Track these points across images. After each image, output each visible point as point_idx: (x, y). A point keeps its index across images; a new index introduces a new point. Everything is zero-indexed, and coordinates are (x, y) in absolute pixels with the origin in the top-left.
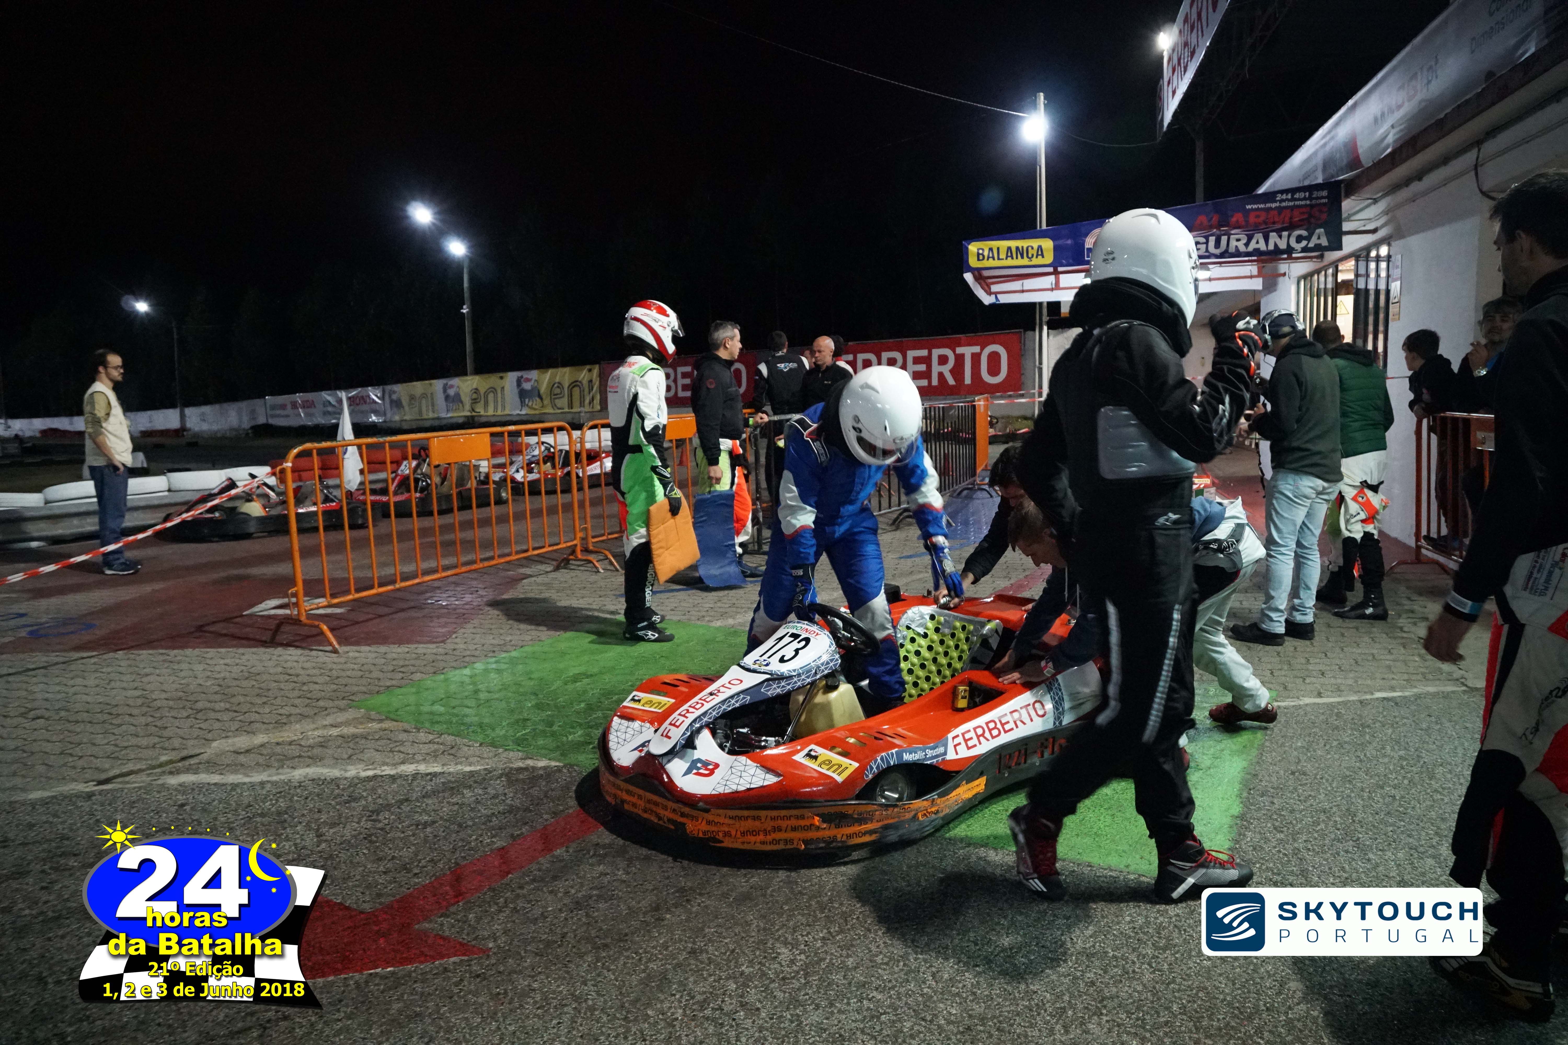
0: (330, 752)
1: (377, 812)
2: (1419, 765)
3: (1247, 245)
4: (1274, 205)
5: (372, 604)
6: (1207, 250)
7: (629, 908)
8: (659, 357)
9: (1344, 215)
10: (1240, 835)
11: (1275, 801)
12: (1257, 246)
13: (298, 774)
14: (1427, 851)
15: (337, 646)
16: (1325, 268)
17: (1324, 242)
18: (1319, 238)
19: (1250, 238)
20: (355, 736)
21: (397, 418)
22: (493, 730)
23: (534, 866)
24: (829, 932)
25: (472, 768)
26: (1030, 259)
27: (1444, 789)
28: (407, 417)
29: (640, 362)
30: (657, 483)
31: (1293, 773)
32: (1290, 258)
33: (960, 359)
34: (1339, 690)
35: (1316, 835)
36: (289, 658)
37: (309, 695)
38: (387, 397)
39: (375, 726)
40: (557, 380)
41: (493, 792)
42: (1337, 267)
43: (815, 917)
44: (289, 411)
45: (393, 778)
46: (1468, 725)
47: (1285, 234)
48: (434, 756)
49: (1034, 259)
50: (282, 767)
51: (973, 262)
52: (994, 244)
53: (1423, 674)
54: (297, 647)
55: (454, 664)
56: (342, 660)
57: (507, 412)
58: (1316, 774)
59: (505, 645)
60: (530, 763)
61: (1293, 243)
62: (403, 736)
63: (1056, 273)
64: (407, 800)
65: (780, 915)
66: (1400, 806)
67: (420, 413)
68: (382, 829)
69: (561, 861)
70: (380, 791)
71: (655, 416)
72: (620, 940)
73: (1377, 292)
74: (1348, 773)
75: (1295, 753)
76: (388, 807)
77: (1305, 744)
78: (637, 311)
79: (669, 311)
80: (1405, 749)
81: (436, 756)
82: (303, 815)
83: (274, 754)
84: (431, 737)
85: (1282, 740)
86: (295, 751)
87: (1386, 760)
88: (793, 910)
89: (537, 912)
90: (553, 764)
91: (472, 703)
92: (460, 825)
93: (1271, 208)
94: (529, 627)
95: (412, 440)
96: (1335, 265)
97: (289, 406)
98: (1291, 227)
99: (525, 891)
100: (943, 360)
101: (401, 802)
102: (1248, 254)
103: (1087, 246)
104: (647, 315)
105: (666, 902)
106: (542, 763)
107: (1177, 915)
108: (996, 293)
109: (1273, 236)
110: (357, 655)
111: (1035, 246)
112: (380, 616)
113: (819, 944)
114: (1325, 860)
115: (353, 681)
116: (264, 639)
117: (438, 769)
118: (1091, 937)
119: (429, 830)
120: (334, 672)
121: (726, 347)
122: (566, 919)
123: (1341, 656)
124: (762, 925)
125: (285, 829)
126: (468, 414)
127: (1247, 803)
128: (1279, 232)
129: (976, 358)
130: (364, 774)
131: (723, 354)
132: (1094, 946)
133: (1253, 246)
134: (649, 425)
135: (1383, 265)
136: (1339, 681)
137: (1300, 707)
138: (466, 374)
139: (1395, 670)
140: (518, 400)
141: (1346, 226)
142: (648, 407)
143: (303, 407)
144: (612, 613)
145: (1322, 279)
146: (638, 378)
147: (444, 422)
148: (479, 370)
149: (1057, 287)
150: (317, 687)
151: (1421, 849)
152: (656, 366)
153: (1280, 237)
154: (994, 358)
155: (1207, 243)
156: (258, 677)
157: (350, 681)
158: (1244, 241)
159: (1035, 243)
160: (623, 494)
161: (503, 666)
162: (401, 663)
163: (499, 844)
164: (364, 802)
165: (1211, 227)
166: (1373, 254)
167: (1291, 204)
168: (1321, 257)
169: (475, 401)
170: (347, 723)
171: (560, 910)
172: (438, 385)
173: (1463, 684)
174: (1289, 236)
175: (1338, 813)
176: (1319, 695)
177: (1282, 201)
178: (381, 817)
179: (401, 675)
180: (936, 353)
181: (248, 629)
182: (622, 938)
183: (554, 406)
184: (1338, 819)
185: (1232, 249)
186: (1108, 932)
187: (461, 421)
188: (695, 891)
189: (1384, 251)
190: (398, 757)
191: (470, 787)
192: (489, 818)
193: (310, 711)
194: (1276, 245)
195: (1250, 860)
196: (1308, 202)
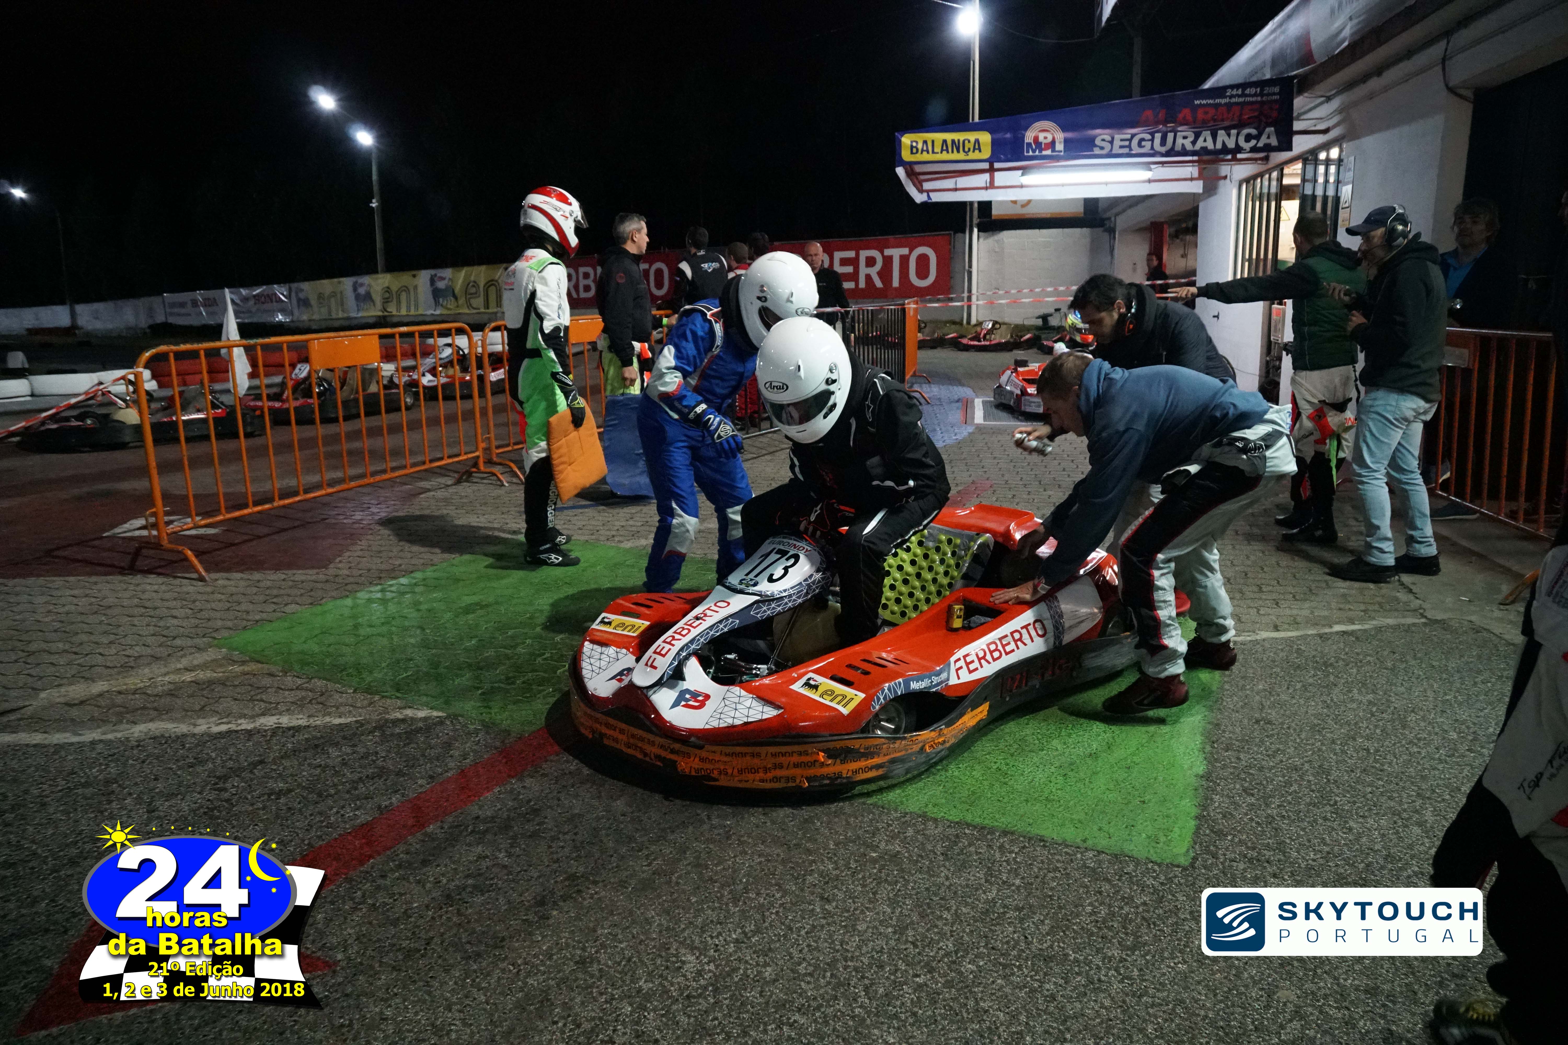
0: (179, 702)
1: (225, 778)
2: (1389, 711)
3: (1194, 143)
4: (1223, 101)
5: (250, 523)
6: (1152, 148)
7: (509, 902)
8: (560, 250)
9: (1295, 114)
10: (1206, 799)
11: (1242, 756)
12: (1204, 145)
13: (139, 730)
14: (1410, 818)
15: (203, 573)
16: (1270, 171)
17: (1274, 142)
18: (1268, 137)
19: (1197, 136)
20: (211, 683)
21: (305, 317)
22: (371, 672)
23: (401, 848)
24: (744, 933)
25: (342, 721)
26: (967, 153)
27: (1419, 739)
28: (316, 317)
29: (540, 255)
30: (558, 391)
31: (1257, 722)
32: (1234, 159)
33: (888, 260)
34: (1295, 623)
35: (1289, 798)
36: (148, 587)
37: (165, 633)
38: (293, 294)
39: (237, 668)
40: (472, 278)
41: (363, 750)
42: (1282, 170)
43: (728, 911)
44: (189, 309)
45: (249, 733)
46: (1434, 663)
47: (1234, 132)
48: (300, 705)
49: (971, 153)
50: (121, 722)
51: (906, 155)
52: (929, 136)
53: (1380, 604)
54: (159, 574)
55: (334, 594)
56: (209, 589)
57: (420, 312)
58: (1283, 723)
59: (393, 570)
60: (409, 712)
61: (1242, 143)
62: (267, 681)
63: (992, 170)
64: (261, 762)
65: (686, 910)
66: (1376, 761)
67: (330, 313)
68: (227, 801)
69: (433, 840)
70: (232, 751)
71: (555, 316)
72: (496, 947)
73: (1325, 198)
74: (1316, 721)
75: (1257, 698)
76: (236, 772)
77: (1267, 686)
78: (535, 199)
79: (571, 199)
80: (1374, 692)
81: (302, 706)
82: (136, 784)
83: (114, 706)
84: (299, 681)
85: (1242, 682)
86: (138, 700)
87: (1354, 705)
88: (702, 902)
89: (399, 909)
90: (435, 714)
91: (351, 640)
92: (320, 795)
93: (1220, 104)
94: (422, 549)
95: (288, 342)
96: (1280, 167)
97: (189, 304)
98: (1240, 126)
99: (388, 882)
100: (871, 262)
101: (254, 765)
102: (1194, 153)
103: (1027, 141)
104: (545, 202)
105: (552, 893)
106: (421, 714)
107: (1144, 904)
108: (928, 191)
109: (1221, 134)
110: (226, 582)
111: (972, 140)
112: (259, 537)
113: (731, 948)
114: (1303, 829)
115: (218, 615)
116: (122, 564)
117: (303, 722)
118: (1048, 934)
119: (283, 800)
120: (197, 603)
121: (633, 241)
122: (433, 918)
123: (1294, 583)
124: (664, 922)
125: (110, 802)
126: (380, 314)
127: (1211, 760)
128: (1227, 129)
129: (904, 260)
130: (216, 729)
131: (631, 248)
132: (1051, 947)
133: (1200, 144)
134: (548, 326)
135: (1333, 169)
136: (1295, 612)
137: (1256, 642)
138: (376, 272)
139: (1350, 599)
140: (432, 301)
141: (1297, 126)
142: (547, 306)
143: (205, 306)
144: (514, 532)
145: (1266, 183)
146: (535, 273)
147: (355, 322)
148: (390, 268)
149: (992, 185)
150: (175, 622)
151: (1405, 815)
152: (555, 260)
153: (1229, 135)
154: (923, 261)
155: (1152, 140)
156: (109, 612)
157: (213, 614)
158: (1191, 139)
159: (972, 136)
160: (521, 403)
161: (389, 595)
162: (275, 592)
163: (363, 817)
164: (211, 765)
165: (1157, 123)
166: (1322, 156)
167: (1241, 100)
168: (1266, 159)
169: (386, 301)
170: (204, 666)
171: (427, 907)
172: (347, 283)
173: (1423, 616)
174: (1238, 134)
175: (1311, 771)
176: (1276, 628)
177: (1231, 97)
178: (228, 785)
179: (274, 606)
180: (864, 254)
181: (105, 554)
182: (499, 942)
183: (470, 306)
184: (1311, 778)
185: (1178, 147)
186: (1068, 928)
187: (371, 321)
188: (588, 879)
189: (1334, 153)
190: (260, 707)
191: (337, 744)
192: (354, 784)
193: (163, 652)
194: (1224, 143)
195: (1221, 831)
196: (1259, 99)
